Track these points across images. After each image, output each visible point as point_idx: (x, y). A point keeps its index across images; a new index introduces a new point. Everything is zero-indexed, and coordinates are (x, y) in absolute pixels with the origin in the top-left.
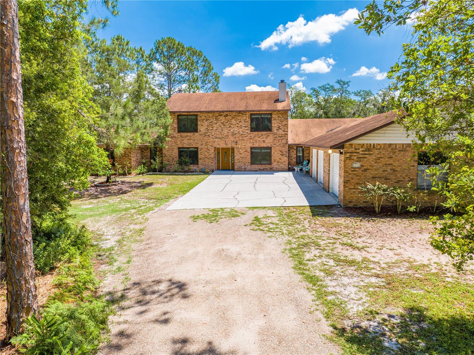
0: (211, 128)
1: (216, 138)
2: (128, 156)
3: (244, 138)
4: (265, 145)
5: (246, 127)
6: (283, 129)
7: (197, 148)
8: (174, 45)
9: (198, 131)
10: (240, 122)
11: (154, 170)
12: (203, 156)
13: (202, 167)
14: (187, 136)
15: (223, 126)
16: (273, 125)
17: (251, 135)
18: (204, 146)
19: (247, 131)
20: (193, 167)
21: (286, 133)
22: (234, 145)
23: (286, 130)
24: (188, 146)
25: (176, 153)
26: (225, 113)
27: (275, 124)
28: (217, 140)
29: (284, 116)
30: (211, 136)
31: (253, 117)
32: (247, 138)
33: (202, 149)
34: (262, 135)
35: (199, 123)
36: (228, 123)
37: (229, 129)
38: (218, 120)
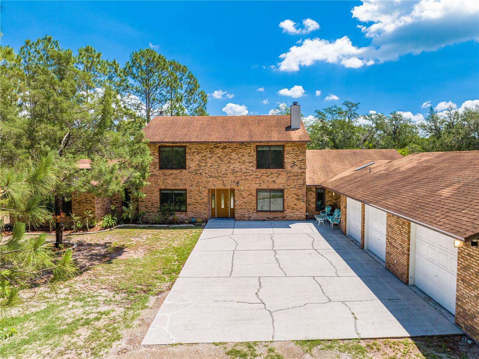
0: (204, 164)
1: (211, 176)
2: (91, 203)
3: (248, 177)
4: (275, 187)
5: (250, 163)
6: (299, 166)
7: (186, 190)
8: (154, 58)
9: (187, 168)
10: (243, 155)
11: (127, 221)
12: (194, 201)
13: (193, 215)
14: (171, 174)
15: (219, 162)
16: (286, 160)
17: (257, 173)
18: (194, 188)
19: (251, 168)
20: (179, 216)
21: (303, 170)
22: (234, 186)
23: (303, 167)
24: (173, 188)
25: (156, 197)
26: (222, 145)
27: (288, 159)
28: (211, 179)
29: (301, 148)
30: (204, 174)
31: (259, 149)
32: (252, 177)
33: (192, 191)
34: (272, 173)
35: (188, 157)
36: (227, 157)
37: (228, 165)
38: (213, 153)
